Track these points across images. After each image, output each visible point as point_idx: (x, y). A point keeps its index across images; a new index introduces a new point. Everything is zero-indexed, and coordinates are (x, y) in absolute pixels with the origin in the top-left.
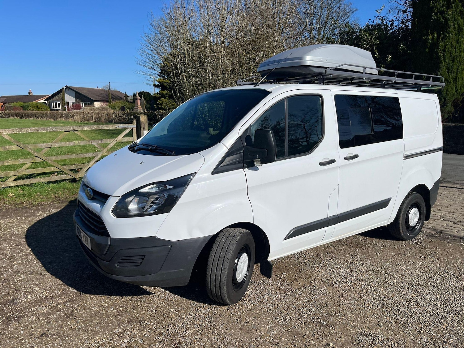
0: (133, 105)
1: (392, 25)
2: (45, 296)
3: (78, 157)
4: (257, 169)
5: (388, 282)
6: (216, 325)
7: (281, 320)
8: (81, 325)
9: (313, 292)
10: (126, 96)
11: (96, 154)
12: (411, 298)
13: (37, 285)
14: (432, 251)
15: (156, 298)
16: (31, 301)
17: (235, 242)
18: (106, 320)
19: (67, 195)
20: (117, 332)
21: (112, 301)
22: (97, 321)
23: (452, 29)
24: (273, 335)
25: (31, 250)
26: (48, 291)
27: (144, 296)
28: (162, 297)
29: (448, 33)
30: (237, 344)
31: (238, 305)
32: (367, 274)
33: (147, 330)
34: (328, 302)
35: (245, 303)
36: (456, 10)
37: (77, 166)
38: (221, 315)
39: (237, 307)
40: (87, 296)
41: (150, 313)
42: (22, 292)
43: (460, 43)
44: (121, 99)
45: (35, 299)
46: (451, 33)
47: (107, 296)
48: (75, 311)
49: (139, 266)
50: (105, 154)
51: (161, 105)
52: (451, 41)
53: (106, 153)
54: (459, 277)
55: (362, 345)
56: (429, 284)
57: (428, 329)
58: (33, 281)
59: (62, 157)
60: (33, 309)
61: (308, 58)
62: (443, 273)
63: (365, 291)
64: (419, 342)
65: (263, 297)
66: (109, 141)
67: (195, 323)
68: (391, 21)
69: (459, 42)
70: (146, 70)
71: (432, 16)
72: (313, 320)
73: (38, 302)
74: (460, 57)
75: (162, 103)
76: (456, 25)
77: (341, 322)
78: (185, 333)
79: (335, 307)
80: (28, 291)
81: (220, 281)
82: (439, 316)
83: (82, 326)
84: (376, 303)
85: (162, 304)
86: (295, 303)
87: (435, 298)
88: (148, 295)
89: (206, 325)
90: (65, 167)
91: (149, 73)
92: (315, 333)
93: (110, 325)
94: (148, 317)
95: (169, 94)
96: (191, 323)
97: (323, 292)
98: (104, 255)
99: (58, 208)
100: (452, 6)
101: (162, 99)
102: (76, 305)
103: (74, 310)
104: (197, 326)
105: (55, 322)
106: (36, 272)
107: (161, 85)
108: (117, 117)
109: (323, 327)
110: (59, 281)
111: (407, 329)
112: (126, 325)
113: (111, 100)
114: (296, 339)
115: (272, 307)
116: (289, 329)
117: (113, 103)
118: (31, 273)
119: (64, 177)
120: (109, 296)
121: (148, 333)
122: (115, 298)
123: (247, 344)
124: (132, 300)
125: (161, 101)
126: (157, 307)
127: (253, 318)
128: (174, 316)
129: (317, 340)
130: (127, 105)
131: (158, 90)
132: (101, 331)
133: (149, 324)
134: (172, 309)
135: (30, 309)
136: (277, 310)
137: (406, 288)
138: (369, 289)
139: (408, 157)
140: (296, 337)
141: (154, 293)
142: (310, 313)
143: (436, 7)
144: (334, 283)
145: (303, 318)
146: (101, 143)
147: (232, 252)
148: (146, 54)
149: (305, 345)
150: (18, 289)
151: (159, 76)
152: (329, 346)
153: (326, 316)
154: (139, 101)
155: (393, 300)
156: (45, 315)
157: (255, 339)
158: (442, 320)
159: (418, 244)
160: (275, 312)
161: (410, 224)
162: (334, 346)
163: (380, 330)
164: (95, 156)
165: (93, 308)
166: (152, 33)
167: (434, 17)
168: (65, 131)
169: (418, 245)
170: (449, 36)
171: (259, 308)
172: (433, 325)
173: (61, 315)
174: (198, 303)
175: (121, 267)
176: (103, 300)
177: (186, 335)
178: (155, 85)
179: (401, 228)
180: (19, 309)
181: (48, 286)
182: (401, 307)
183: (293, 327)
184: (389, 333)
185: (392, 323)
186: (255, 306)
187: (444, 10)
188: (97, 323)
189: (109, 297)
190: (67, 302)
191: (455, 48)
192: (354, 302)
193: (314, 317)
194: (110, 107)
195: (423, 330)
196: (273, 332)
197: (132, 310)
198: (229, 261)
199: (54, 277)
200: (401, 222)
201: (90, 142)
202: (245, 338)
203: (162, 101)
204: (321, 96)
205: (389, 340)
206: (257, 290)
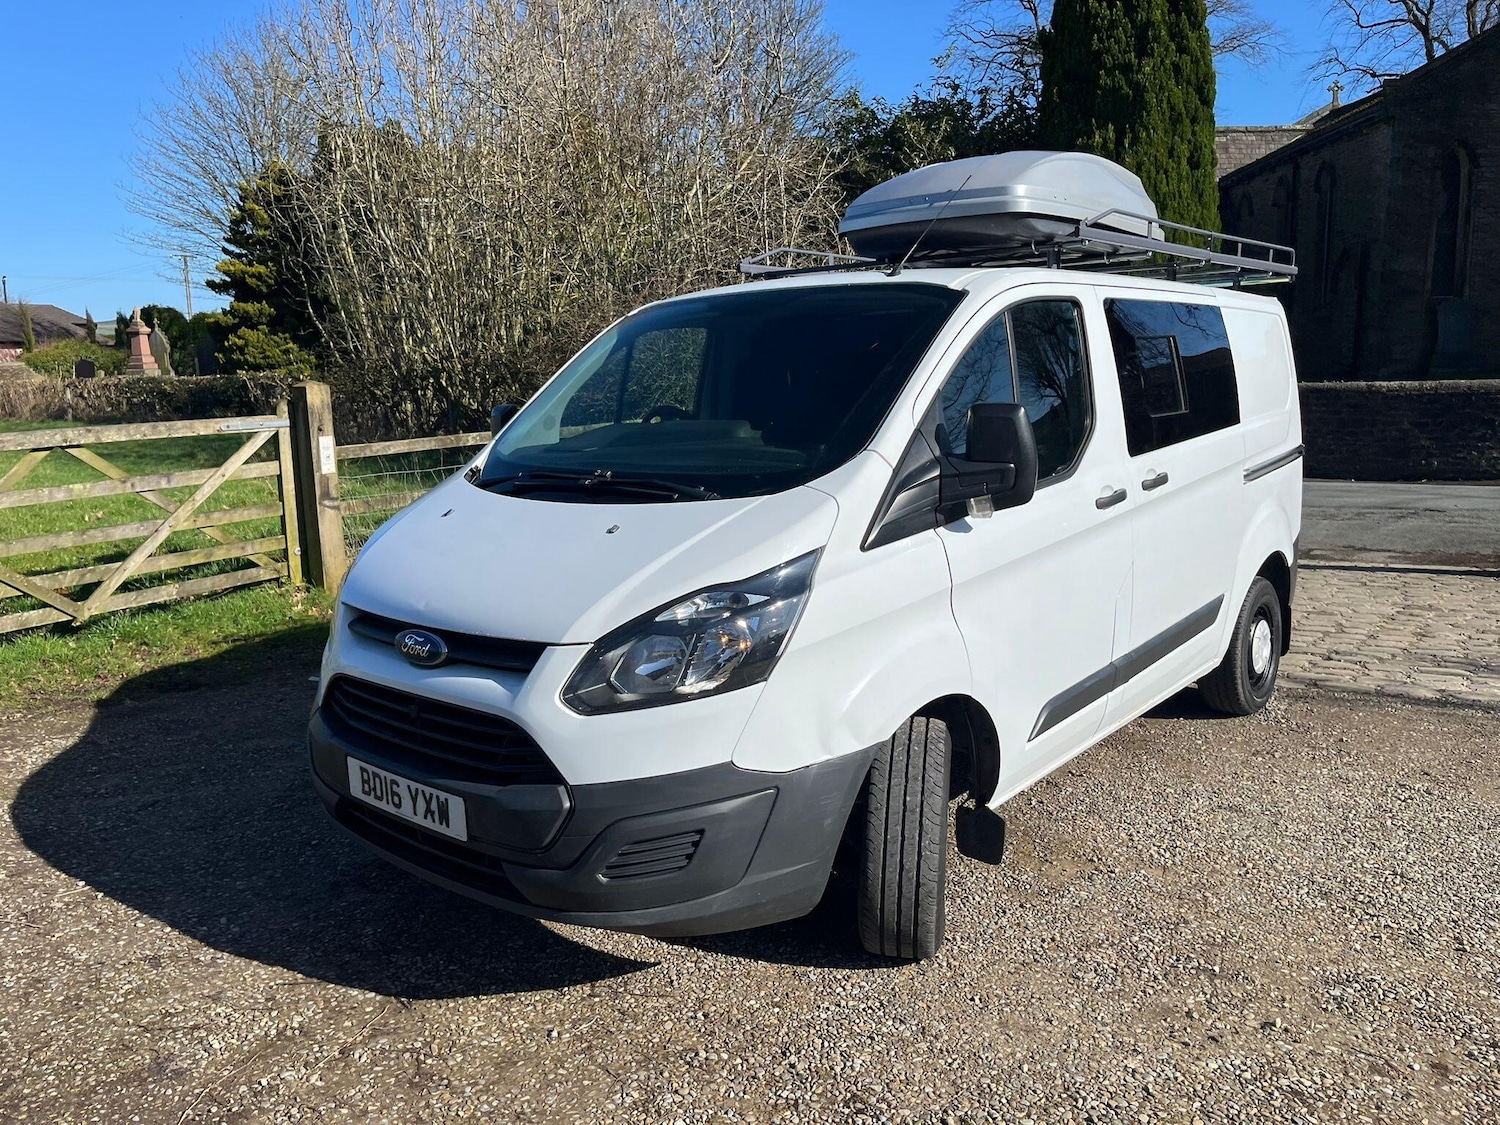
0: (121, 355)
1: (983, 104)
2: (273, 1032)
3: (84, 540)
4: (967, 529)
5: (1288, 834)
6: (924, 1028)
7: (1095, 981)
8: (490, 1104)
9: (1118, 887)
10: (89, 326)
11: (150, 526)
12: (1377, 866)
13: (216, 999)
14: (1330, 736)
15: (674, 978)
16: (231, 1056)
17: (941, 760)
18: (561, 1071)
19: (74, 683)
20: (629, 1101)
21: (531, 1008)
22: (533, 1080)
23: (1155, 116)
24: (1105, 1025)
25: (84, 883)
26: (274, 1014)
27: (630, 975)
28: (691, 971)
29: (1147, 129)
30: (1026, 1068)
31: (941, 957)
32: (1220, 818)
33: (721, 1076)
34: (1182, 910)
35: (956, 948)
36: (1162, 62)
37: (83, 575)
38: (914, 995)
39: (945, 964)
40: (435, 1009)
41: (692, 1023)
42: (175, 1031)
43: (1179, 157)
44: (66, 333)
45: (246, 1048)
46: (1153, 128)
47: (504, 996)
48: (429, 1061)
49: (681, 868)
50: (185, 524)
51: (242, 353)
52: (1152, 151)
53: (185, 521)
54: (1448, 798)
55: (1351, 1010)
56: (1389, 822)
57: (1477, 940)
58: (184, 988)
59: (25, 546)
60: (264, 1082)
61: (1020, 189)
62: (1399, 790)
63: (1250, 865)
64: (1480, 977)
65: (996, 923)
66: (197, 478)
67: (859, 1031)
68: (981, 92)
69: (1175, 154)
70: (164, 232)
71: (1099, 76)
72: (1181, 966)
73: (266, 1057)
74: (1180, 196)
75: (246, 345)
76: (1165, 106)
77: (1256, 957)
78: (848, 1064)
79: (1208, 922)
80: (192, 1023)
81: (918, 885)
82: (1477, 902)
83: (494, 1104)
84: (1301, 892)
85: (708, 992)
86: (1093, 925)
87: (1432, 859)
88: (640, 970)
89: (894, 1030)
90: (37, 580)
91: (176, 241)
92: (1213, 1002)
93: (586, 1083)
94: (695, 1039)
95: (269, 314)
96: (845, 1033)
97: (1146, 883)
98: (542, 848)
99: (67, 729)
100: (1152, 49)
101: (243, 331)
102: (416, 1040)
103: (422, 1057)
104: (873, 1039)
105: (385, 1111)
106: (174, 957)
107: (235, 285)
108: (84, 398)
109: (1219, 981)
110: (289, 975)
111: (1428, 949)
112: (643, 1075)
113: (33, 338)
114: (1176, 1027)
115: (1042, 947)
116: (1135, 1000)
117: (44, 349)
118: (155, 961)
119: (34, 617)
120: (509, 995)
121: (732, 1085)
122: (538, 998)
123: (1055, 1065)
124: (599, 996)
125: (239, 338)
126: (701, 1002)
127: (1014, 988)
128: (776, 1022)
129: (1231, 1018)
130: (98, 356)
131: (225, 301)
132: (569, 1107)
133: (714, 1057)
134: (752, 1002)
135: (252, 1083)
136: (1062, 955)
137: (1345, 843)
138: (1257, 857)
139: (1252, 475)
140: (1169, 1020)
141: (653, 960)
142: (1157, 948)
143: (1108, 51)
144: (1156, 856)
145: (1149, 964)
146: (167, 486)
147: (940, 791)
148: (160, 174)
149: (1213, 1038)
150: (149, 1023)
151: (225, 251)
152: (1274, 1028)
153: (1204, 948)
154: (144, 341)
155: (1338, 880)
156: (326, 1093)
157: (1065, 1047)
158: (1492, 912)
159: (1283, 721)
160: (1059, 960)
161: (1256, 668)
162: (1285, 1025)
163: (1364, 961)
164: (146, 533)
165: (483, 1040)
166: (181, 104)
167: (1104, 80)
168: (34, 450)
169: (1284, 726)
170: (1148, 135)
171: (1010, 956)
172: (1478, 926)
173: (384, 1084)
174: (819, 970)
175: (616, 882)
176: (497, 1010)
177: (857, 1070)
178: (211, 285)
179: (1239, 681)
180: (207, 1090)
181: (260, 996)
182: (1371, 895)
183: (1140, 993)
184: (1393, 966)
185: (1380, 937)
186: (990, 951)
187: (1130, 60)
188: (538, 1086)
189: (513, 999)
190: (372, 1036)
191: (1166, 172)
192: (1245, 899)
193: (1175, 958)
194: (28, 362)
195: (1465, 942)
196: (1099, 1018)
197: (626, 1025)
198: (938, 818)
199: (255, 963)
200: (1239, 663)
201: (129, 485)
202: (1035, 1047)
203: (243, 339)
204: (1075, 303)
205: (1406, 984)
206: (962, 906)
